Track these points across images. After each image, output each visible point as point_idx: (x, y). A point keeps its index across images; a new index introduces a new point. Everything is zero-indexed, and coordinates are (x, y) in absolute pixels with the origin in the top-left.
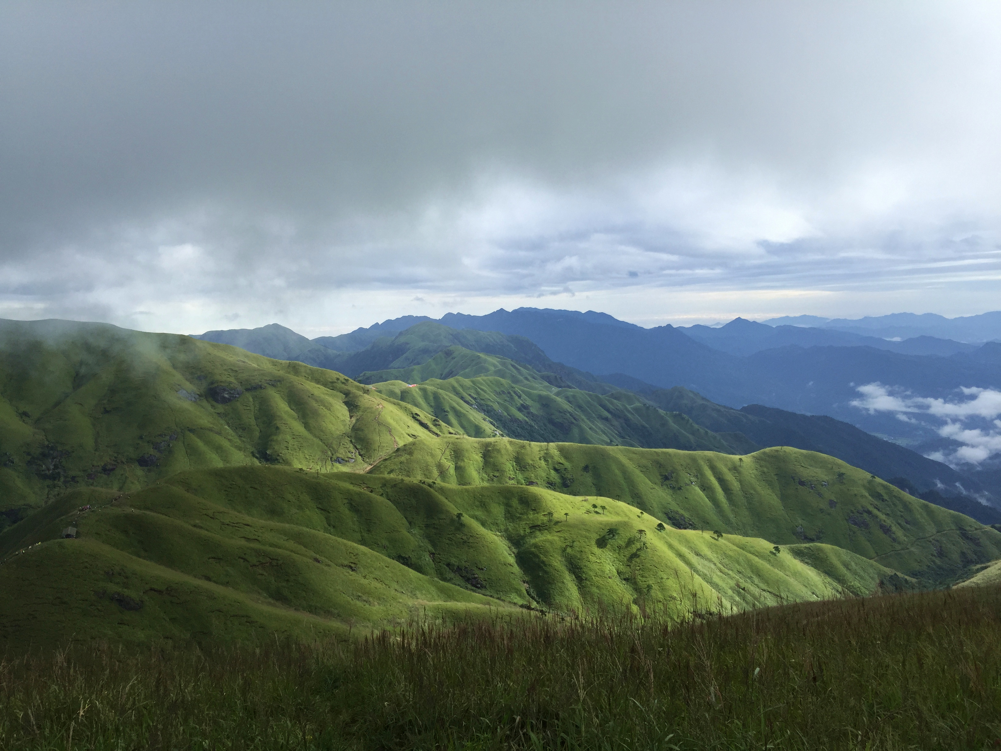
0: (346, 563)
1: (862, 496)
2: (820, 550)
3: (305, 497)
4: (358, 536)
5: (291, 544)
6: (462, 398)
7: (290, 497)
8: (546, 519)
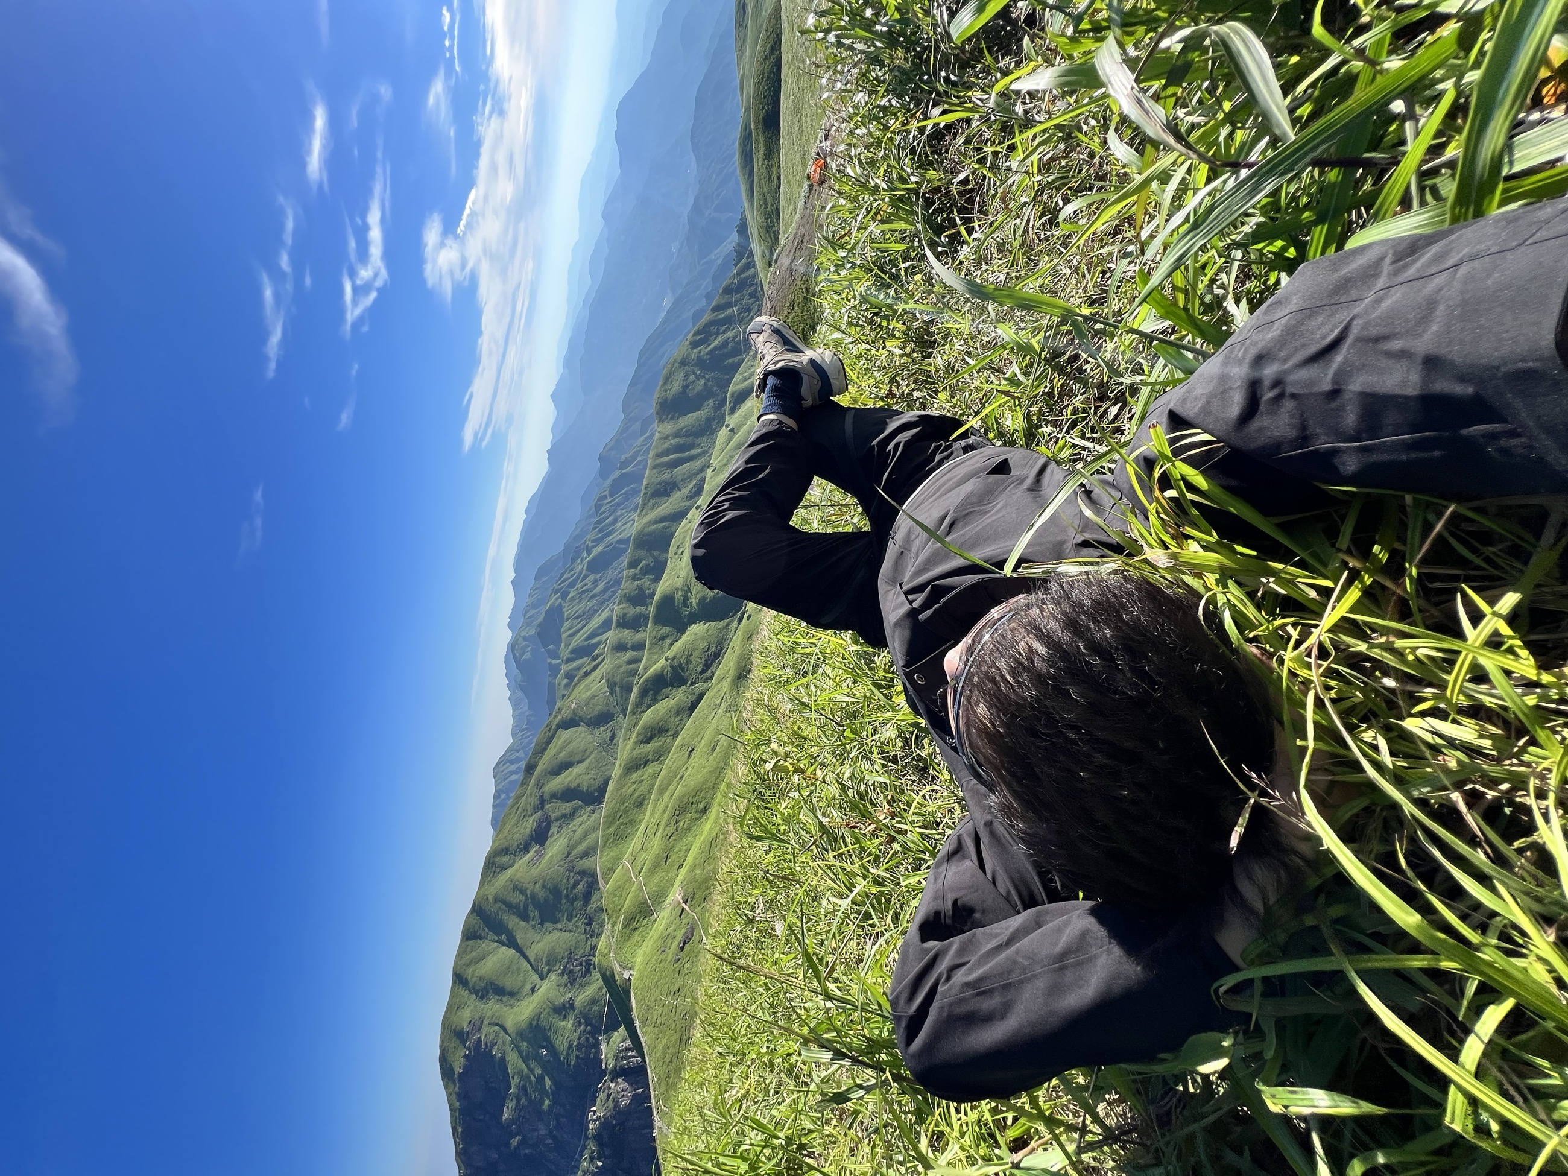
0: (687, 755)
1: (700, 352)
2: (732, 395)
3: (635, 776)
4: (669, 739)
5: (666, 796)
6: (579, 631)
7: (632, 789)
8: (680, 593)
